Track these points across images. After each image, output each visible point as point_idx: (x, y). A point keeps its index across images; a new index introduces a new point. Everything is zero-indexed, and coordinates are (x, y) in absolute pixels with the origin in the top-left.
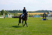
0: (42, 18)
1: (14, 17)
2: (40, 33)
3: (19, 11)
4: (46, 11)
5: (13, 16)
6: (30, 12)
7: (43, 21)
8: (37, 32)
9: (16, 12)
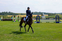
0: (35, 20)
1: (3, 20)
2: (33, 38)
3: (9, 13)
4: (40, 12)
5: (2, 18)
6: (22, 14)
7: (36, 24)
8: (29, 37)
9: (6, 14)
